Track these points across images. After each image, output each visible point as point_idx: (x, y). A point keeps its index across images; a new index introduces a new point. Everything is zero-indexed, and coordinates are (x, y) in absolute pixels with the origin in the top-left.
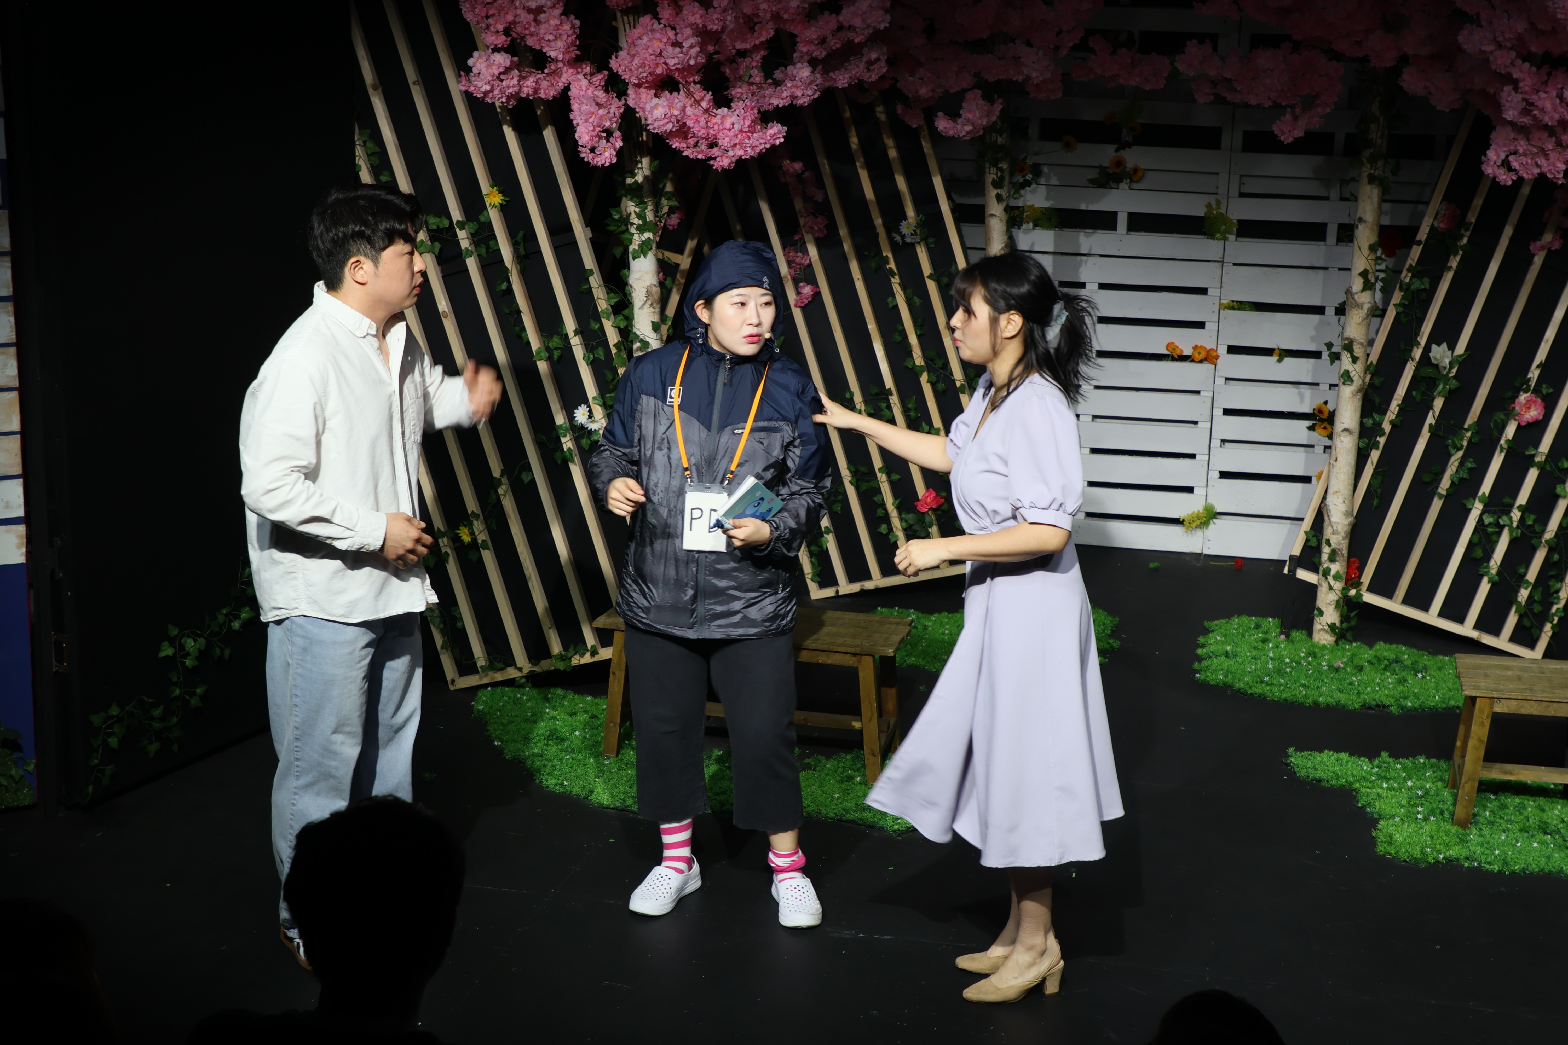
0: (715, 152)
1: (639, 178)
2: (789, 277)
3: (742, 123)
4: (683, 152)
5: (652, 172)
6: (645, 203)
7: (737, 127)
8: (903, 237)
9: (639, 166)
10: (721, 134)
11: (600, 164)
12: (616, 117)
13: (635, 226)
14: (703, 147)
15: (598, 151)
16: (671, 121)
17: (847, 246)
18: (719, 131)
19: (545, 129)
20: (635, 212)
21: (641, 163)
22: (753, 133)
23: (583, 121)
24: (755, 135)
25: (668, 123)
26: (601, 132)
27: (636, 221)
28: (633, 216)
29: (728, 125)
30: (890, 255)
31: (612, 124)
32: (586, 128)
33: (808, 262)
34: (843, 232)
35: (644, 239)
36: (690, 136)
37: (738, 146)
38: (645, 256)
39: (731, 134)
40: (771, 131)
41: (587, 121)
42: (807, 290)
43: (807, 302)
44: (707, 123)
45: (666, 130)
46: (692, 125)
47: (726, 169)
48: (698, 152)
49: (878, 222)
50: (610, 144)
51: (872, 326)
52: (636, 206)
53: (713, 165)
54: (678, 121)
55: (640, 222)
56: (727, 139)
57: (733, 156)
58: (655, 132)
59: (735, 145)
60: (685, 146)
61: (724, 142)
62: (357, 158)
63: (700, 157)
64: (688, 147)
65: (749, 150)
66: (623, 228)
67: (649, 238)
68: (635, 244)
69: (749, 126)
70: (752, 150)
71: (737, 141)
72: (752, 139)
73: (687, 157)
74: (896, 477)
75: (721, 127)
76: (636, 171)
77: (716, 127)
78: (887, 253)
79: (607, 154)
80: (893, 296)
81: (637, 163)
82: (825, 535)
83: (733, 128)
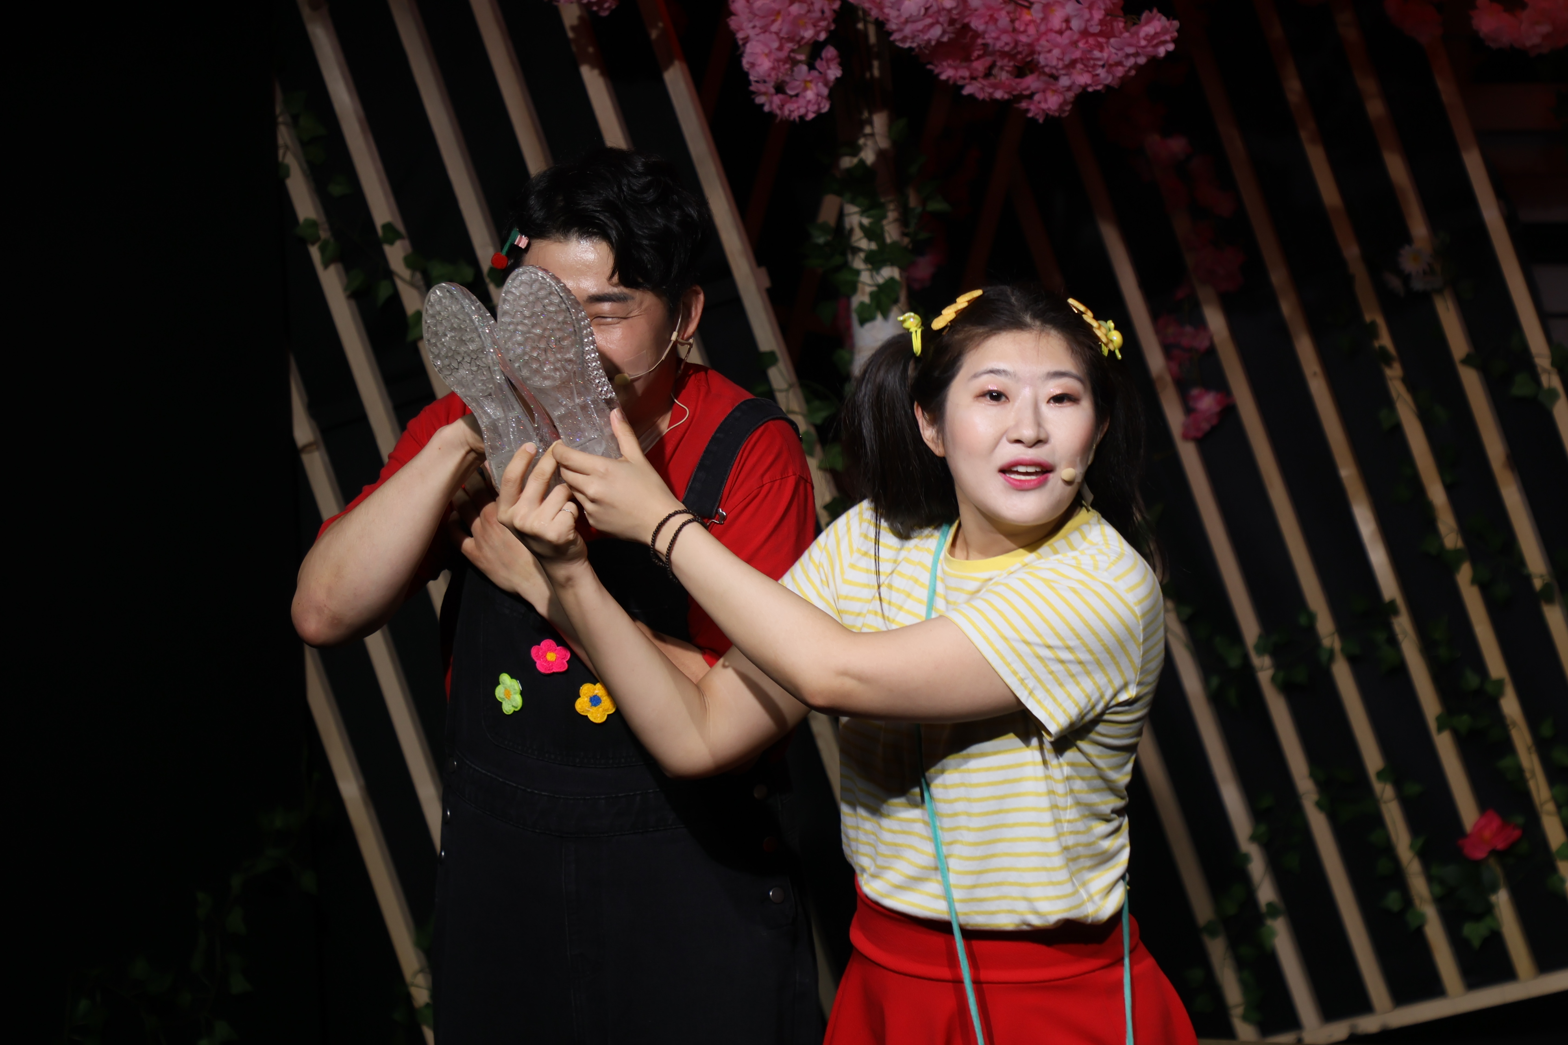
0: (1031, 82)
1: (869, 156)
2: (1168, 378)
3: (1087, 15)
4: (962, 87)
5: (895, 143)
6: (882, 206)
7: (1075, 24)
8: (1406, 279)
9: (868, 130)
10: (1043, 42)
11: (795, 115)
12: (823, 19)
13: (862, 255)
14: (1004, 76)
15: (792, 89)
16: (938, 22)
17: (1288, 307)
18: (1040, 36)
19: (667, 68)
20: (861, 226)
21: (870, 122)
22: (1108, 38)
23: (757, 30)
24: (1112, 40)
25: (931, 25)
26: (793, 51)
27: (864, 244)
28: (858, 234)
29: (1056, 21)
30: (1381, 322)
31: (817, 34)
32: (766, 44)
33: (1206, 344)
34: (1278, 277)
35: (880, 280)
36: (976, 53)
37: (1079, 66)
38: (886, 316)
39: (1064, 40)
40: (1149, 29)
41: (765, 30)
42: (1207, 403)
43: (1206, 426)
44: (1012, 21)
45: (929, 41)
46: (981, 28)
47: (1053, 117)
48: (996, 87)
49: (1352, 251)
50: (815, 73)
51: (1348, 472)
52: (863, 213)
53: (1027, 110)
54: (952, 22)
55: (873, 246)
56: (1056, 52)
57: (1069, 89)
58: (907, 45)
59: (1073, 63)
60: (967, 74)
61: (1050, 58)
62: (281, 152)
63: (999, 95)
64: (973, 78)
65: (1101, 72)
66: (837, 260)
67: (892, 279)
68: (863, 293)
69: (1101, 22)
70: (1108, 72)
71: (1077, 54)
72: (1106, 50)
73: (971, 96)
74: (1413, 789)
75: (1043, 28)
76: (861, 141)
77: (1032, 30)
78: (1373, 315)
79: (810, 95)
80: (1389, 404)
81: (862, 124)
82: (1270, 922)
83: (1069, 28)
